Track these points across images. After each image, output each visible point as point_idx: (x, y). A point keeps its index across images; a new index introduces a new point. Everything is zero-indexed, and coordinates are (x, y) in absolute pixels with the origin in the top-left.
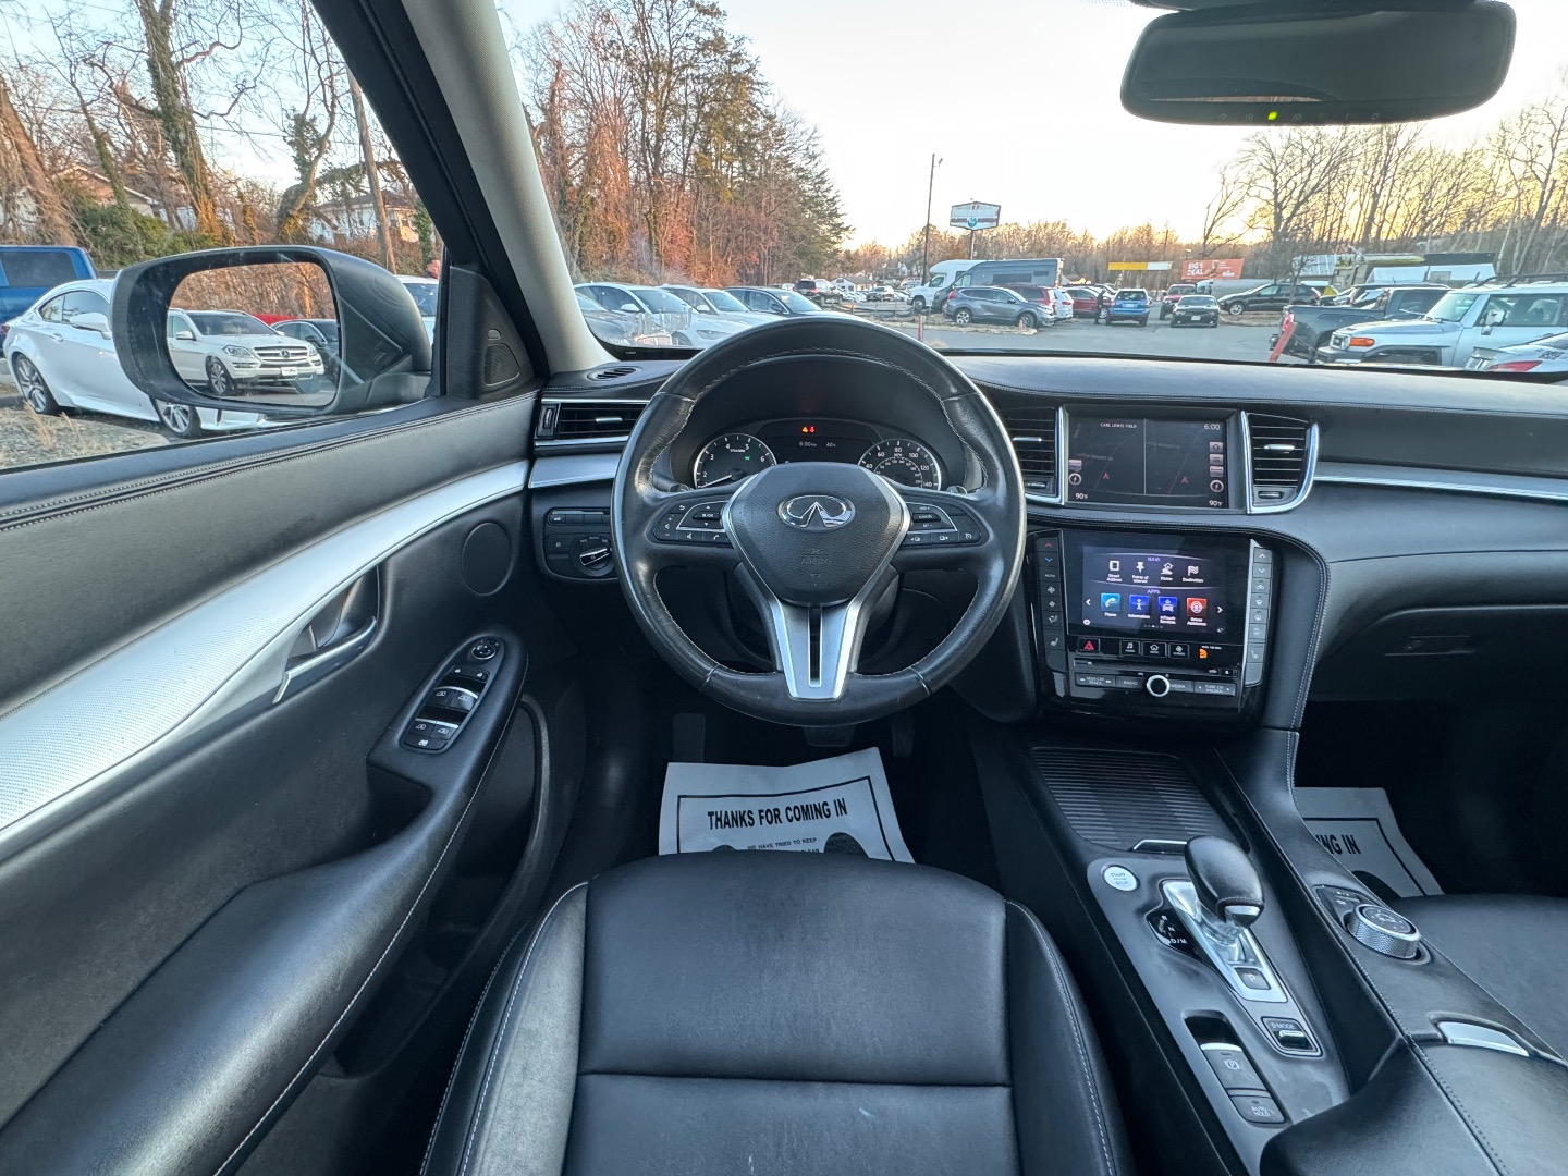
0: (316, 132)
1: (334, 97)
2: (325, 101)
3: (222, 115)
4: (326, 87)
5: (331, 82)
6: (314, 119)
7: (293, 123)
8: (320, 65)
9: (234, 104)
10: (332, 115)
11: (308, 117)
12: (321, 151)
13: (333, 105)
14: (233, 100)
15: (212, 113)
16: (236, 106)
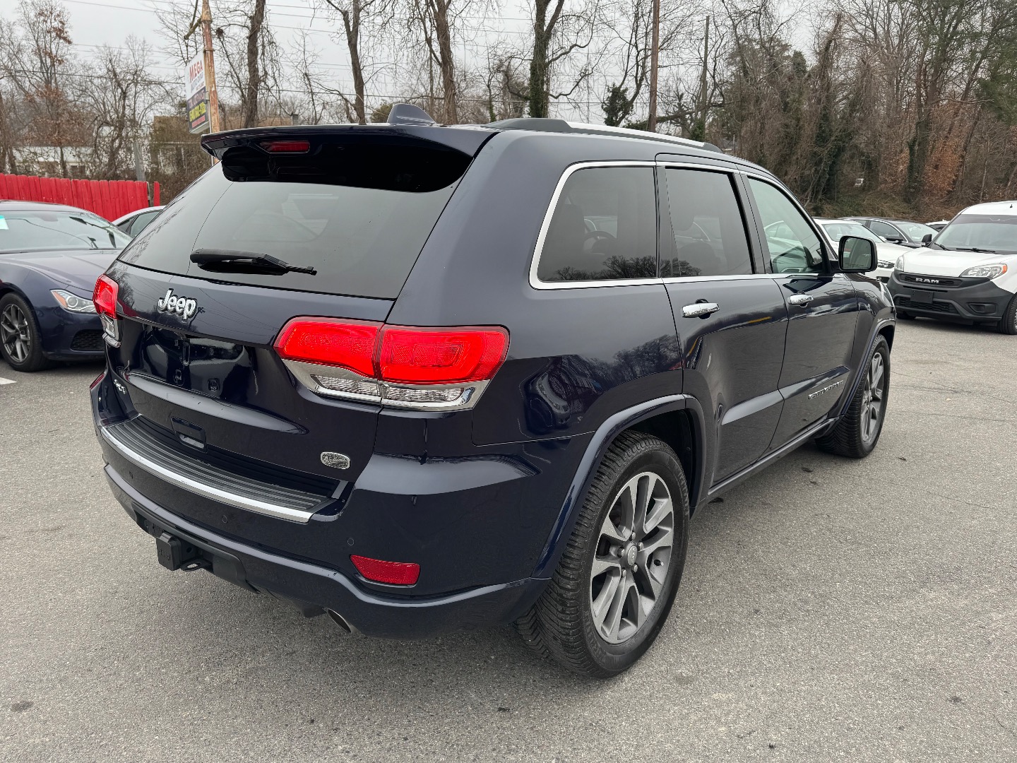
0: (625, 99)
1: (644, 74)
2: (636, 77)
3: (566, 95)
4: (640, 67)
5: (644, 63)
6: (626, 90)
7: (610, 94)
8: (639, 52)
9: (577, 85)
10: (639, 86)
11: (622, 89)
12: (626, 113)
13: (642, 80)
14: (576, 84)
15: (560, 94)
16: (577, 88)
